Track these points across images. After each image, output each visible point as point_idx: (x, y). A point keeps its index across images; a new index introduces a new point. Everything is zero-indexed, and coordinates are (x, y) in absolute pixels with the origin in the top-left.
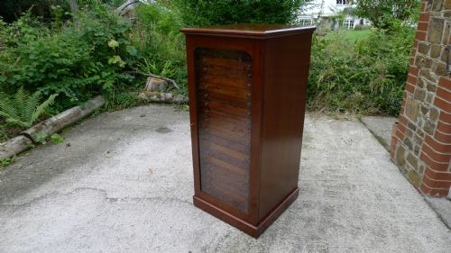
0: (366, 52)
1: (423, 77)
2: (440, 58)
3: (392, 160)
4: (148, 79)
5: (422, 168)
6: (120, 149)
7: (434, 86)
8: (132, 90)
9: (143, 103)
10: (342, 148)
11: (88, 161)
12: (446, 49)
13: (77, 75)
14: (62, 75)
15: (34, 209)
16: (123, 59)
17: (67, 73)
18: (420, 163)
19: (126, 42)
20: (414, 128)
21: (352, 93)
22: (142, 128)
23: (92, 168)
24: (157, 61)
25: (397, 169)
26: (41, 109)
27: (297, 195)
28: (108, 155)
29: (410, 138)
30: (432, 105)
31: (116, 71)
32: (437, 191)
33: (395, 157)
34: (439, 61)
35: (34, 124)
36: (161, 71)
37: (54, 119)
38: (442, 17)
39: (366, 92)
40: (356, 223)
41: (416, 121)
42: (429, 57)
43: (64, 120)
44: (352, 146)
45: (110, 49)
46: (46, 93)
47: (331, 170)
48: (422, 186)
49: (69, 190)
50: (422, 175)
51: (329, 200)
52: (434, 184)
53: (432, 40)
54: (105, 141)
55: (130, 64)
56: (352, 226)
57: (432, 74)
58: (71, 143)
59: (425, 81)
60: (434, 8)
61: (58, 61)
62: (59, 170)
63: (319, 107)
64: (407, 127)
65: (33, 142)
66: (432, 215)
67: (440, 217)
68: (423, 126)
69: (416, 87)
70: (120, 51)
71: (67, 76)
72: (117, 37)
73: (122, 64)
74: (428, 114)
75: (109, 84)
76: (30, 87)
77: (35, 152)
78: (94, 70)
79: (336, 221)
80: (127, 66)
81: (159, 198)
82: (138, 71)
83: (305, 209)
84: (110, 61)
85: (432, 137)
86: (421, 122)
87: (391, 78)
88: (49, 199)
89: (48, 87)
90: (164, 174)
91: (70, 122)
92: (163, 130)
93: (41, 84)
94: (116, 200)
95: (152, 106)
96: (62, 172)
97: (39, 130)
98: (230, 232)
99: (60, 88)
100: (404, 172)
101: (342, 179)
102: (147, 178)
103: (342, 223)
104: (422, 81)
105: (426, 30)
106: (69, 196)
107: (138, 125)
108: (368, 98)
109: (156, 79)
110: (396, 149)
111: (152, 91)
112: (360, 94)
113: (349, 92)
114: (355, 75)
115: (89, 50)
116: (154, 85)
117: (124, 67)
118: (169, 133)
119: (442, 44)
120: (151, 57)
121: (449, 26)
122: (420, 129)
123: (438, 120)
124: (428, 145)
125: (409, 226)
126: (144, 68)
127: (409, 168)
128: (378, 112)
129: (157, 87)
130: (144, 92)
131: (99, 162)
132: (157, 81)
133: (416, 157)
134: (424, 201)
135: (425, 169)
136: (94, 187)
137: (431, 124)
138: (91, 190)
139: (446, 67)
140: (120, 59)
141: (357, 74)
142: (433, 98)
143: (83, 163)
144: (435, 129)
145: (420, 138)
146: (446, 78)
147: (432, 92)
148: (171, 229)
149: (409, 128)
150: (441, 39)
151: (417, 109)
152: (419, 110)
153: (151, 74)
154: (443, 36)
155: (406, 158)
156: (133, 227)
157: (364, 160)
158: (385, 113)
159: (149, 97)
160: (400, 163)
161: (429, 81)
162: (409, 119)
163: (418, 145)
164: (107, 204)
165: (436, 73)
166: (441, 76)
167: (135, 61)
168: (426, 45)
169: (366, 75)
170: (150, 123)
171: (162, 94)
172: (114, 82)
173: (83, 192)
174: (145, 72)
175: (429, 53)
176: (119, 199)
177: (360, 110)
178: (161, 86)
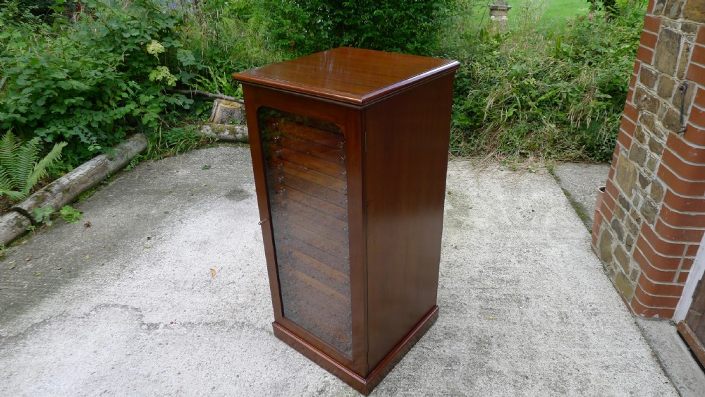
0: (566, 54)
1: (644, 127)
2: (671, 99)
3: (592, 249)
4: (216, 102)
5: (635, 272)
6: (166, 232)
7: (660, 145)
8: (190, 122)
9: (209, 142)
10: (516, 227)
11: (116, 255)
12: (681, 89)
13: (99, 104)
14: (73, 106)
15: (32, 344)
16: (173, 72)
17: (81, 104)
18: (633, 265)
19: (176, 44)
20: (627, 206)
21: (541, 124)
22: (204, 192)
23: (123, 267)
24: (230, 72)
25: (599, 265)
26: (40, 170)
27: (436, 318)
28: (148, 243)
29: (620, 220)
30: (655, 176)
31: (163, 93)
32: (656, 311)
33: (598, 245)
34: (669, 104)
35: (31, 192)
36: (235, 88)
37: (64, 180)
38: (679, 30)
39: (563, 124)
40: (524, 368)
41: (630, 195)
42: (655, 94)
43: (80, 181)
44: (533, 223)
45: (151, 56)
46: (49, 139)
47: (494, 269)
48: (634, 302)
49: (85, 308)
50: (635, 284)
51: (486, 324)
52: (652, 301)
53: (662, 66)
54: (146, 217)
55: (185, 81)
56: (517, 373)
57: (658, 123)
58: (92, 220)
59: (648, 134)
60: (667, 12)
61: (65, 86)
62: (71, 271)
63: (487, 147)
64: (617, 202)
65: (33, 222)
66: (645, 352)
67: (655, 355)
68: (640, 205)
69: (634, 140)
70: (168, 59)
71: (83, 107)
72: (162, 35)
73: (172, 80)
74: (649, 189)
76: (23, 130)
77: (36, 238)
78: (125, 95)
79: (492, 363)
80: (179, 83)
81: (223, 323)
82: (198, 89)
83: (446, 343)
84: (152, 77)
85: (652, 227)
86: (638, 199)
87: (605, 100)
88: (55, 326)
89: (53, 129)
90: (231, 278)
91: (90, 182)
92: (236, 194)
93: (41, 124)
94: (155, 326)
95: (224, 149)
96: (76, 276)
97: (40, 201)
98: (327, 384)
99: (70, 128)
100: (609, 273)
101: (511, 285)
102: (207, 285)
103: (501, 368)
104: (643, 133)
105: (653, 47)
106: (85, 320)
107: (198, 185)
108: (567, 134)
109: (228, 102)
110: (600, 234)
111: (222, 122)
112: (554, 126)
113: (536, 124)
114: (547, 95)
115: (115, 61)
116: (225, 113)
117: (175, 85)
118: (245, 200)
119: (676, 78)
120: (219, 65)
121: (688, 50)
122: (635, 211)
123: (662, 203)
124: (645, 239)
125: (605, 373)
126: (209, 84)
127: (616, 268)
128: (580, 157)
129: (229, 117)
130: (210, 125)
131: (134, 257)
132: (228, 106)
133: (628, 253)
134: (634, 326)
135: (639, 276)
136: (123, 304)
137: (652, 206)
138: (120, 309)
139: (679, 119)
140: (168, 72)
141: (550, 93)
142: (658, 166)
143: (108, 259)
144: (657, 217)
145: (635, 226)
146: (678, 136)
147: (655, 155)
148: (238, 379)
149: (621, 206)
150: (674, 68)
151: (634, 176)
152: (636, 179)
153: (220, 95)
154: (678, 63)
155: (613, 251)
156: (180, 376)
157: (549, 250)
158: (593, 158)
159: (217, 133)
160: (605, 258)
161: (652, 135)
162: (621, 190)
163: (632, 236)
164: (142, 334)
165: (664, 125)
166: (671, 131)
167: (192, 75)
168: (652, 74)
169: (565, 96)
170: (218, 181)
171: (237, 127)
172: (159, 110)
173: (107, 312)
174: (210, 92)
175: (656, 88)
176: (161, 326)
177: (553, 152)
178: (237, 114)
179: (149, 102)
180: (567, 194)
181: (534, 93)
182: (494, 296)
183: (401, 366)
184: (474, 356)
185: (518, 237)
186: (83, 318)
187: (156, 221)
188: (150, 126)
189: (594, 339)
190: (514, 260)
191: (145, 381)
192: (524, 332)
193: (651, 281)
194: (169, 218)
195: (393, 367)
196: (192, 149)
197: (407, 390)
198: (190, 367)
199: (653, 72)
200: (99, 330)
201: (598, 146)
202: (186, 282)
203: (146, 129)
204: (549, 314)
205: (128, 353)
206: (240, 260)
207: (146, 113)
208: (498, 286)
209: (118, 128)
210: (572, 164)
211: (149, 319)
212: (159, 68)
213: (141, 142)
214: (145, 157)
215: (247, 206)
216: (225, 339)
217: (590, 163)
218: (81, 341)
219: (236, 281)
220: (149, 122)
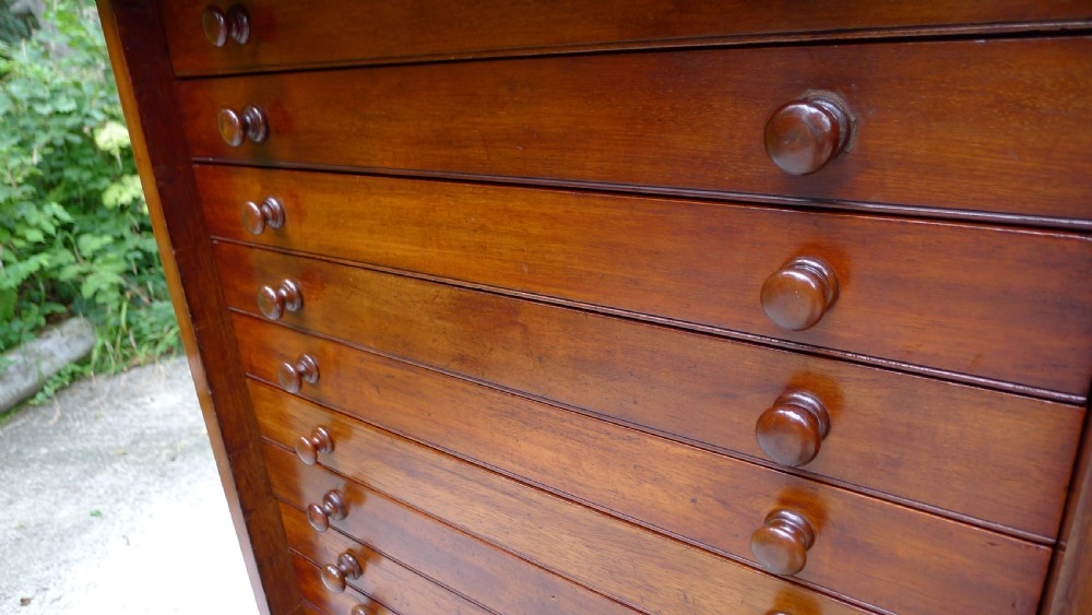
31: (134, 230)
78: (34, 235)
84: (110, 198)
115: (22, 166)
179: (103, 251)
187: (63, 541)
188: (100, 300)
194: (98, 530)
203: (93, 306)
207: (91, 273)
209: (29, 310)
212: (124, 179)
213: (81, 337)
214: (87, 370)
220: (99, 291)
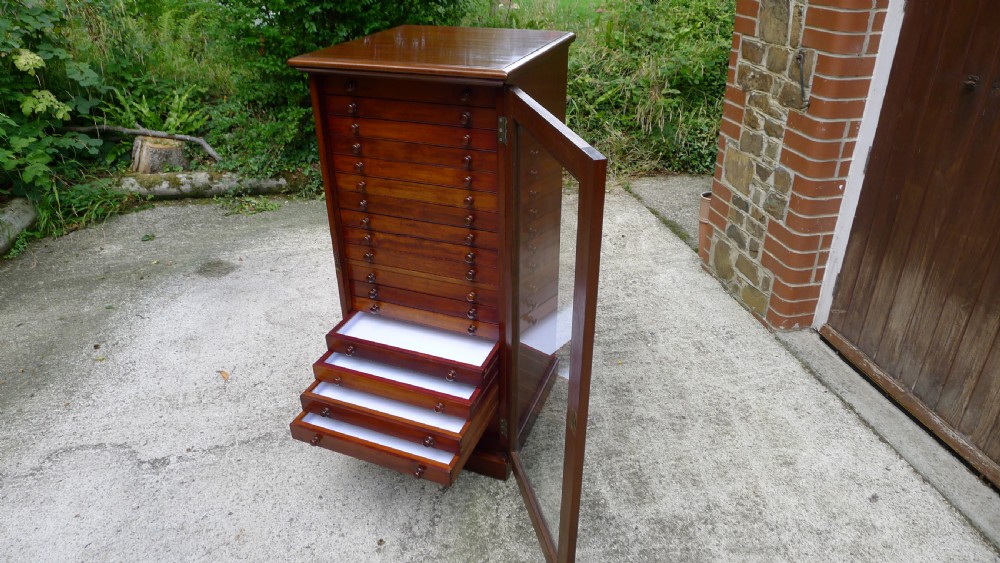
0: (619, 43)
1: (755, 110)
2: (786, 73)
3: (704, 268)
4: (138, 141)
5: (766, 281)
6: (122, 334)
7: (780, 127)
8: (101, 175)
9: (138, 202)
12: (798, 58)
16: (62, 98)
18: (763, 273)
19: (62, 54)
20: (745, 206)
21: (604, 132)
22: (159, 272)
23: (70, 393)
24: (150, 95)
25: (716, 284)
28: (98, 354)
29: (738, 226)
30: (777, 163)
31: (49, 131)
32: (794, 321)
33: (711, 262)
34: (785, 78)
36: (164, 118)
39: (629, 129)
40: (677, 408)
41: (747, 192)
42: (763, 68)
44: (628, 249)
45: (23, 75)
48: (770, 315)
49: (29, 462)
50: (768, 294)
51: (616, 371)
52: (791, 309)
53: (769, 36)
54: (75, 319)
55: (84, 111)
56: (671, 415)
57: (774, 103)
59: (762, 117)
64: (731, 205)
66: (794, 365)
67: (806, 366)
68: (762, 201)
69: (743, 128)
70: (51, 79)
72: (32, 42)
73: (63, 112)
74: (771, 180)
75: (37, 168)
79: (640, 411)
80: (74, 114)
81: (268, 436)
82: (106, 125)
84: (27, 106)
85: (781, 223)
86: (759, 194)
87: (673, 96)
90: (255, 377)
92: (212, 268)
94: (164, 461)
95: (163, 210)
100: (733, 291)
101: (628, 323)
102: (221, 394)
103: (652, 414)
104: (755, 117)
105: (755, 16)
106: (38, 476)
107: (145, 264)
108: (636, 142)
109: (158, 140)
110: (713, 248)
111: (153, 171)
112: (619, 133)
113: (599, 133)
114: (606, 95)
116: (156, 156)
117: (68, 118)
118: (231, 274)
119: (789, 47)
120: (131, 85)
121: (800, 13)
122: (757, 210)
123: (790, 191)
124: (774, 239)
125: (763, 395)
126: (121, 114)
127: (740, 282)
128: (656, 169)
129: (164, 161)
130: (134, 177)
131: (81, 376)
132: (160, 146)
133: (754, 261)
134: (775, 342)
135: (772, 283)
136: (95, 442)
137: (778, 199)
138: (93, 452)
139: (799, 93)
140: (53, 98)
141: (609, 93)
142: (779, 151)
143: (38, 387)
144: (787, 209)
145: (759, 226)
146: (800, 112)
147: (775, 139)
148: (322, 501)
149: (736, 208)
150: (786, 36)
151: (749, 169)
152: (752, 173)
153: (142, 130)
154: (790, 30)
155: (734, 263)
156: (233, 516)
157: (657, 277)
158: (670, 169)
159: (148, 188)
160: (723, 274)
161: (767, 117)
162: (734, 189)
163: (756, 240)
164: (145, 476)
165: (781, 103)
166: (791, 109)
167: (94, 102)
168: (757, 46)
169: (628, 94)
170: (176, 254)
171: (180, 176)
172: (48, 159)
173: (72, 459)
174: (125, 126)
175: (764, 63)
176: (173, 459)
177: (623, 167)
178: (175, 157)
179: (27, 150)
180: (654, 212)
181: (590, 94)
182: (614, 338)
183: (534, 438)
184: (617, 407)
185: (617, 268)
186: (31, 474)
187: (96, 321)
188: (38, 184)
189: (739, 363)
190: (621, 294)
191: (179, 537)
192: (662, 371)
193: (788, 284)
194: (117, 315)
195: (525, 441)
196: (111, 214)
197: (552, 462)
198: (244, 502)
199: (759, 45)
200: (68, 486)
201: (674, 153)
202: (185, 395)
204: (683, 346)
205: (135, 505)
206: (258, 353)
207: (26, 165)
208: (614, 327)
210: (647, 178)
211: (147, 454)
212: (36, 92)
213: (26, 212)
214: (37, 235)
215: (237, 282)
216: (281, 456)
217: (668, 174)
218: (45, 507)
219: (264, 379)
220: (36, 178)
